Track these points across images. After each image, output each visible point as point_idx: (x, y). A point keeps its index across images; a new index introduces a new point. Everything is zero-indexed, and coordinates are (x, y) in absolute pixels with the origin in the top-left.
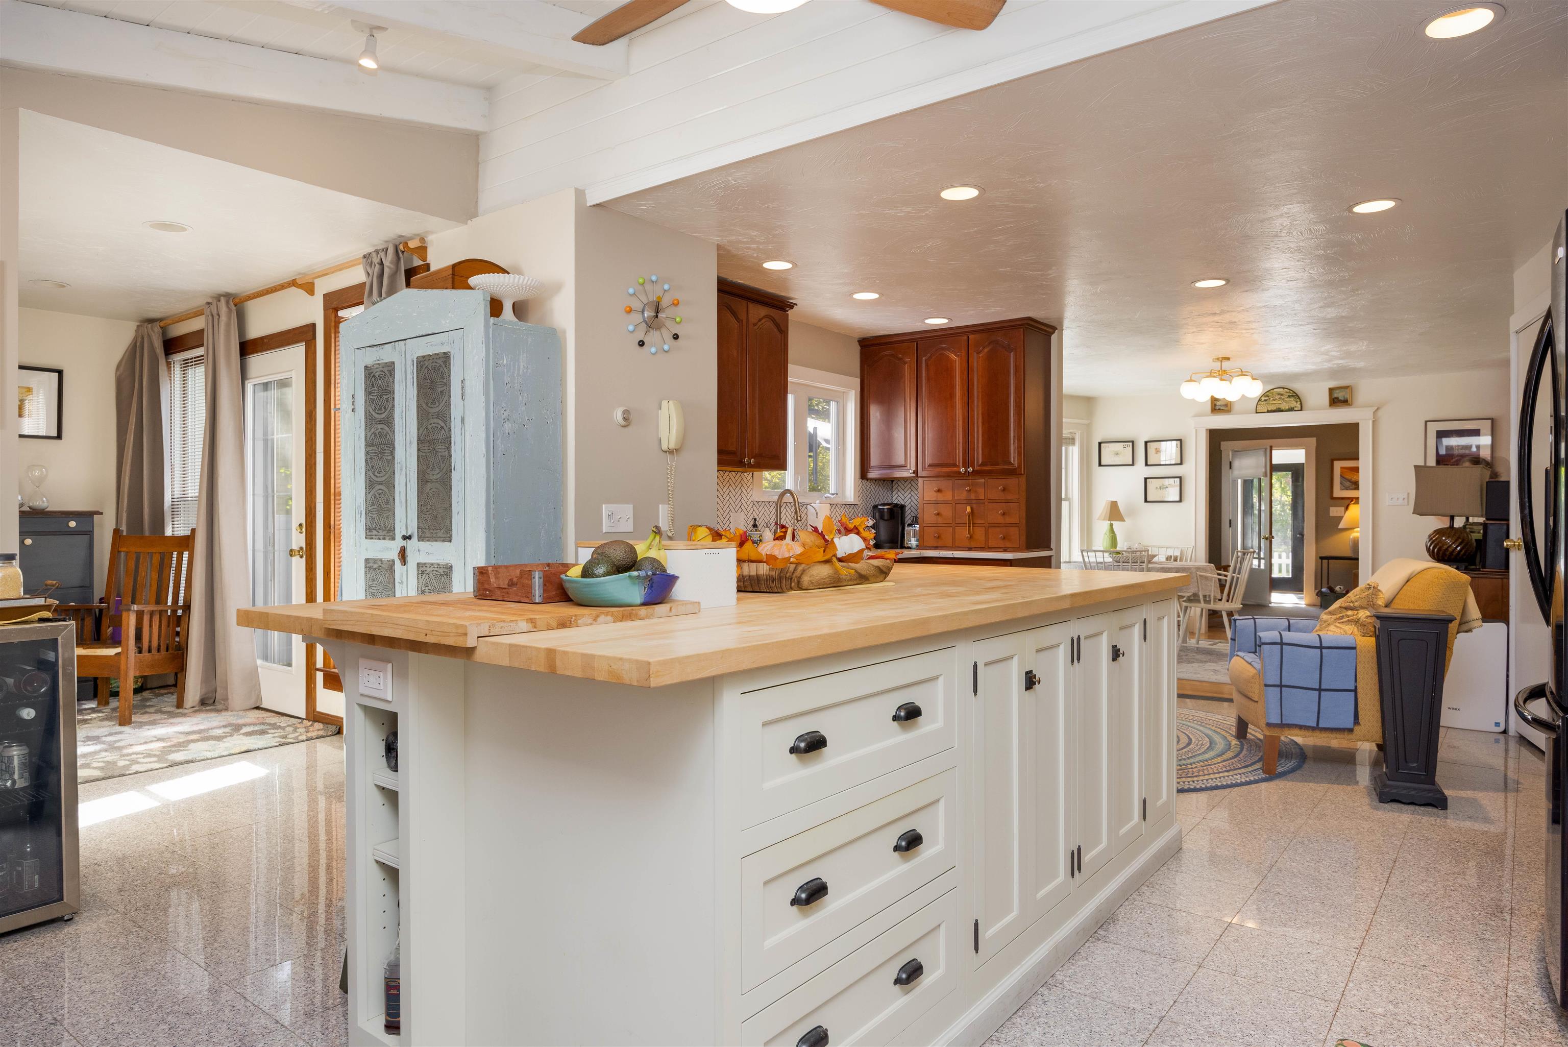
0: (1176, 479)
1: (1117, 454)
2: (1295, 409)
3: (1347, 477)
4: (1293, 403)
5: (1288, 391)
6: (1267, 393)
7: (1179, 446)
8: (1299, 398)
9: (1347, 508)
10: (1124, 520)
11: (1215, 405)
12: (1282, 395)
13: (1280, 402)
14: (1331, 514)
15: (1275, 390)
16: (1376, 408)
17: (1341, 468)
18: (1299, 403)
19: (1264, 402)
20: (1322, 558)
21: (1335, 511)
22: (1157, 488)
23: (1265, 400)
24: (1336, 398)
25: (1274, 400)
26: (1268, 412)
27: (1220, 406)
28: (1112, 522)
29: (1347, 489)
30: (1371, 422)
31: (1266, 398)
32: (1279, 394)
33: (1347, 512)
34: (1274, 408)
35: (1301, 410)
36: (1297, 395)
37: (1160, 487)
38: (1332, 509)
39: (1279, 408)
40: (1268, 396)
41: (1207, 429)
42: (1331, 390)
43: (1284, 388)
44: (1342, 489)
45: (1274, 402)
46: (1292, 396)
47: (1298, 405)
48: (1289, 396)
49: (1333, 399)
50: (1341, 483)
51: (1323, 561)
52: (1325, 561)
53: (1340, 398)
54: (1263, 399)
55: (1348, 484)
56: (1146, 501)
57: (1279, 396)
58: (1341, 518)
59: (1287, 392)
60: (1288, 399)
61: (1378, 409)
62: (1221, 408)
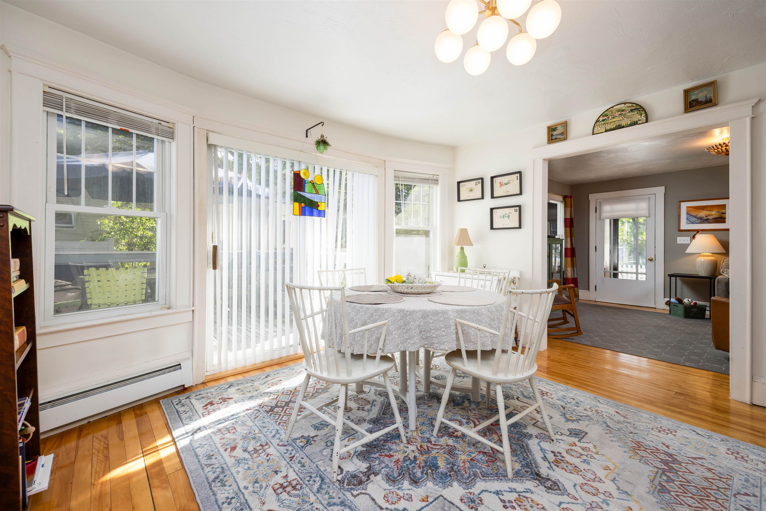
0: (516, 208)
1: (471, 190)
2: (639, 122)
3: (693, 214)
4: (636, 117)
5: (630, 105)
6: (606, 113)
7: (519, 178)
8: (644, 110)
9: (694, 237)
10: (472, 245)
11: (552, 135)
12: (623, 111)
13: (621, 118)
14: (678, 242)
15: (615, 107)
16: (756, 100)
17: (687, 207)
18: (644, 115)
19: (602, 123)
20: (670, 276)
21: (681, 240)
22: (501, 217)
23: (604, 120)
24: (694, 101)
25: (613, 118)
26: (606, 131)
27: (557, 135)
28: (463, 246)
29: (693, 223)
30: (748, 120)
31: (604, 118)
32: (619, 111)
33: (694, 241)
34: (613, 126)
35: (647, 121)
36: (641, 107)
37: (503, 216)
38: (678, 238)
39: (619, 125)
40: (606, 115)
41: (544, 160)
42: (687, 92)
43: (625, 104)
44: (687, 223)
45: (613, 120)
46: (635, 109)
47: (643, 118)
48: (632, 111)
49: (690, 103)
50: (687, 219)
51: (672, 278)
52: (673, 279)
53: (700, 100)
54: (601, 119)
55: (693, 219)
56: (492, 228)
57: (620, 113)
58: (688, 245)
59: (629, 107)
60: (631, 113)
61: (760, 101)
62: (558, 137)
